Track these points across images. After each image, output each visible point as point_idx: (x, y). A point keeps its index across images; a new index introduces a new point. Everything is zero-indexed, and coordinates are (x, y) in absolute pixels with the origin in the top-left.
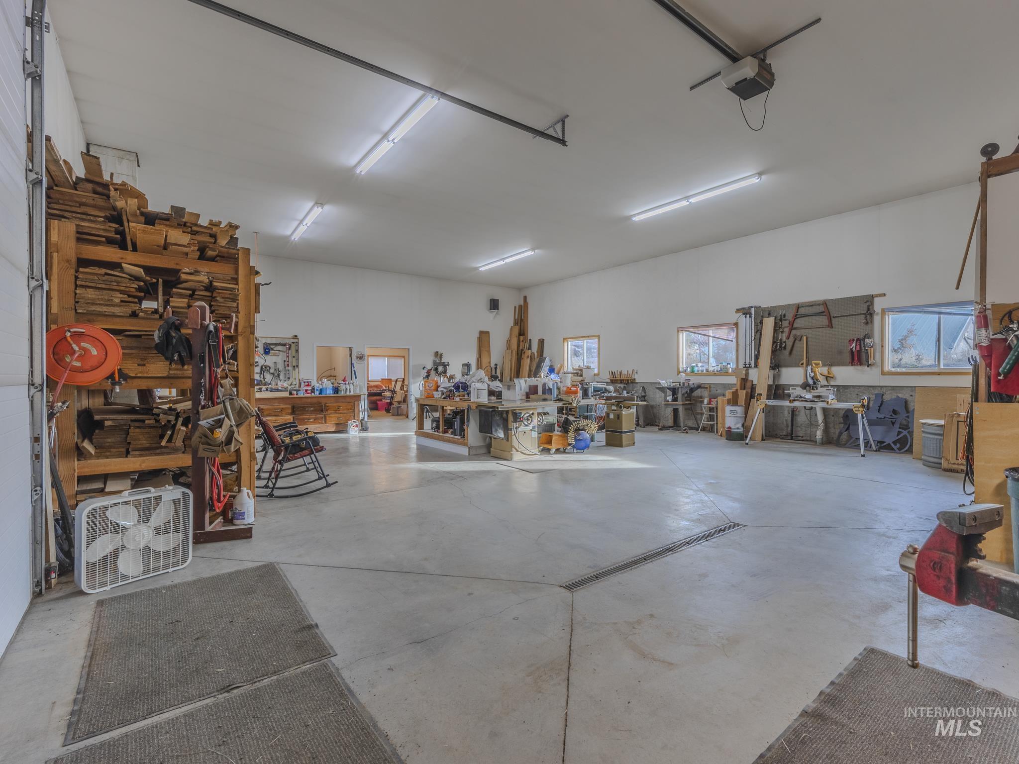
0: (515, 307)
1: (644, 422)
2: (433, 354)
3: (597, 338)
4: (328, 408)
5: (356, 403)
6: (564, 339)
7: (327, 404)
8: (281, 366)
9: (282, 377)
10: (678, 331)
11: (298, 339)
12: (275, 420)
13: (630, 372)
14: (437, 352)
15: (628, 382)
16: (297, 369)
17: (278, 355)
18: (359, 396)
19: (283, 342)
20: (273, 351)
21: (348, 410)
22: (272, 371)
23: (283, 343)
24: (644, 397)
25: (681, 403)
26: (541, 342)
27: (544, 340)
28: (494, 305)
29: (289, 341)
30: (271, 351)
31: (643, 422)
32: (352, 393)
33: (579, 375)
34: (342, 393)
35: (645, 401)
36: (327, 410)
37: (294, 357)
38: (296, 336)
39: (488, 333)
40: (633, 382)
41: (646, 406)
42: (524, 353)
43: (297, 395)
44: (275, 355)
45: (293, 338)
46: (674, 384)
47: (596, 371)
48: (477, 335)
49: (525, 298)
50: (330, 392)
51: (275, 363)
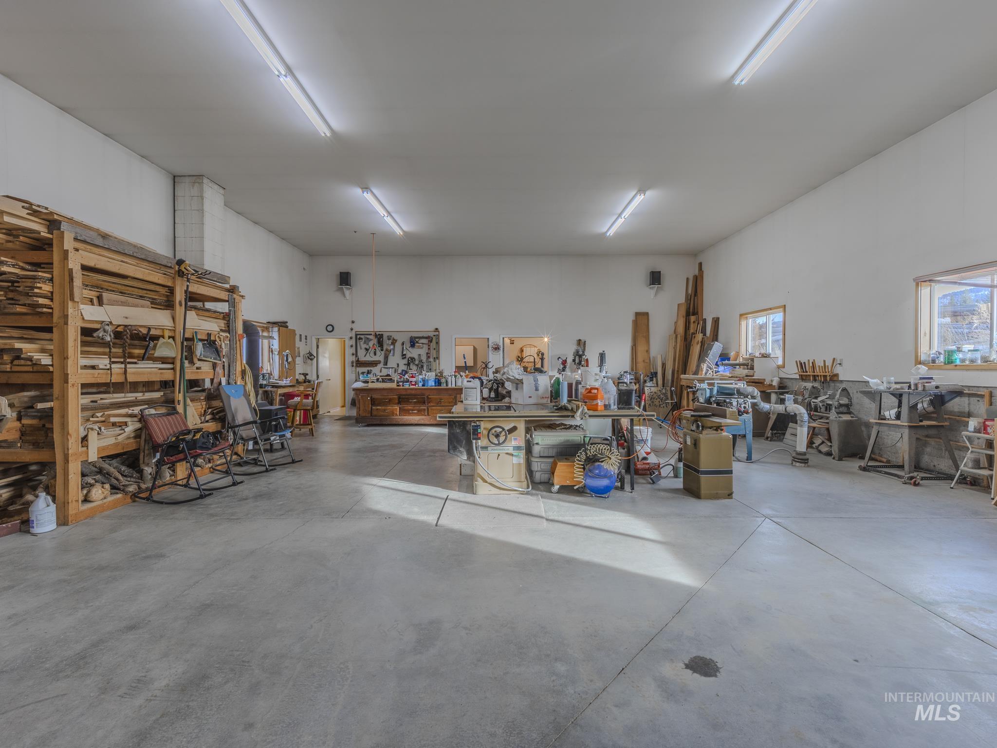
0: (688, 279)
1: (841, 450)
2: (576, 342)
3: (782, 309)
4: (430, 400)
5: (458, 396)
6: (741, 315)
7: (430, 396)
8: (424, 358)
9: (425, 368)
10: (917, 285)
11: (439, 331)
12: (384, 410)
13: (829, 363)
14: (580, 340)
15: (825, 379)
16: (437, 361)
17: (422, 348)
18: (461, 389)
19: (425, 335)
20: (418, 344)
21: (450, 403)
22: (417, 362)
23: (427, 336)
24: (847, 406)
25: (906, 424)
26: (716, 321)
27: (719, 318)
28: (655, 278)
29: (431, 334)
30: (416, 344)
31: (837, 451)
32: (454, 386)
33: (749, 367)
34: (444, 386)
35: (850, 413)
36: (429, 402)
37: (434, 349)
38: (437, 329)
39: (647, 314)
40: (834, 378)
41: (849, 423)
42: (695, 337)
43: (403, 386)
44: (419, 347)
45: (435, 331)
46: (898, 386)
47: (780, 362)
48: (631, 317)
49: (700, 264)
50: (431, 383)
51: (420, 355)
